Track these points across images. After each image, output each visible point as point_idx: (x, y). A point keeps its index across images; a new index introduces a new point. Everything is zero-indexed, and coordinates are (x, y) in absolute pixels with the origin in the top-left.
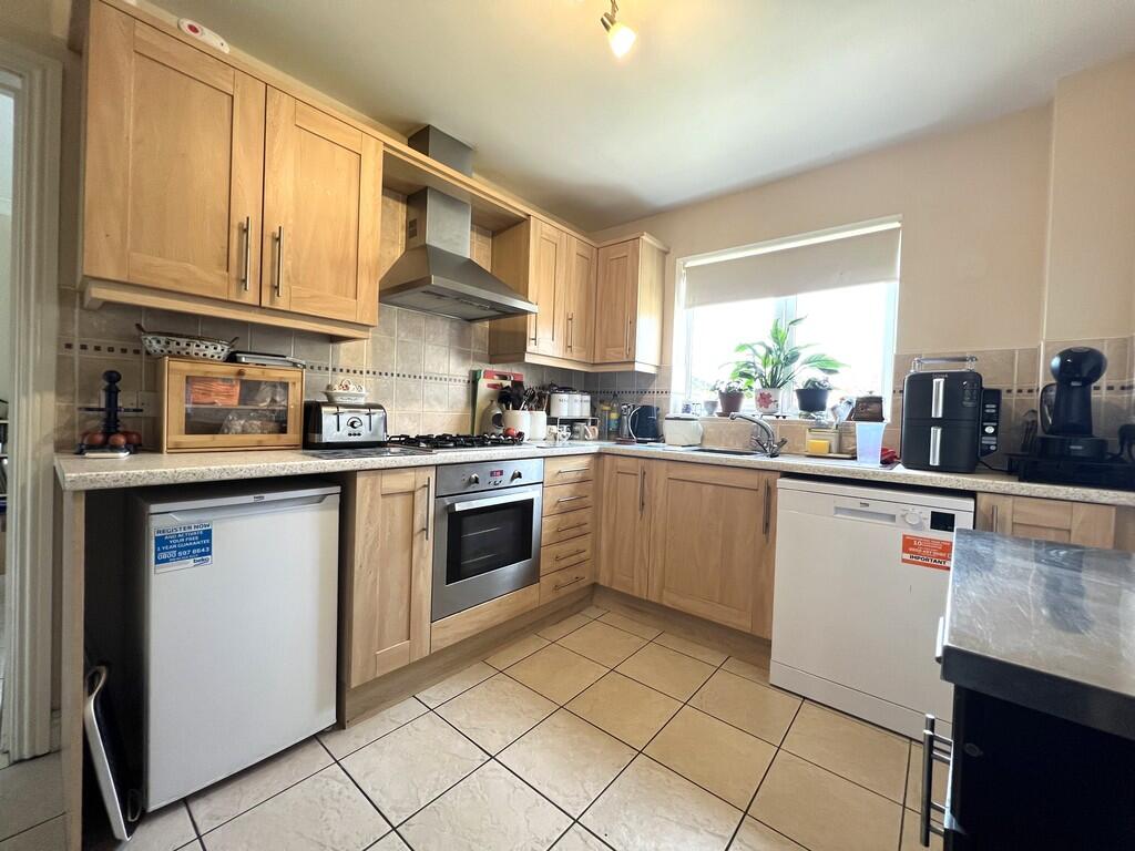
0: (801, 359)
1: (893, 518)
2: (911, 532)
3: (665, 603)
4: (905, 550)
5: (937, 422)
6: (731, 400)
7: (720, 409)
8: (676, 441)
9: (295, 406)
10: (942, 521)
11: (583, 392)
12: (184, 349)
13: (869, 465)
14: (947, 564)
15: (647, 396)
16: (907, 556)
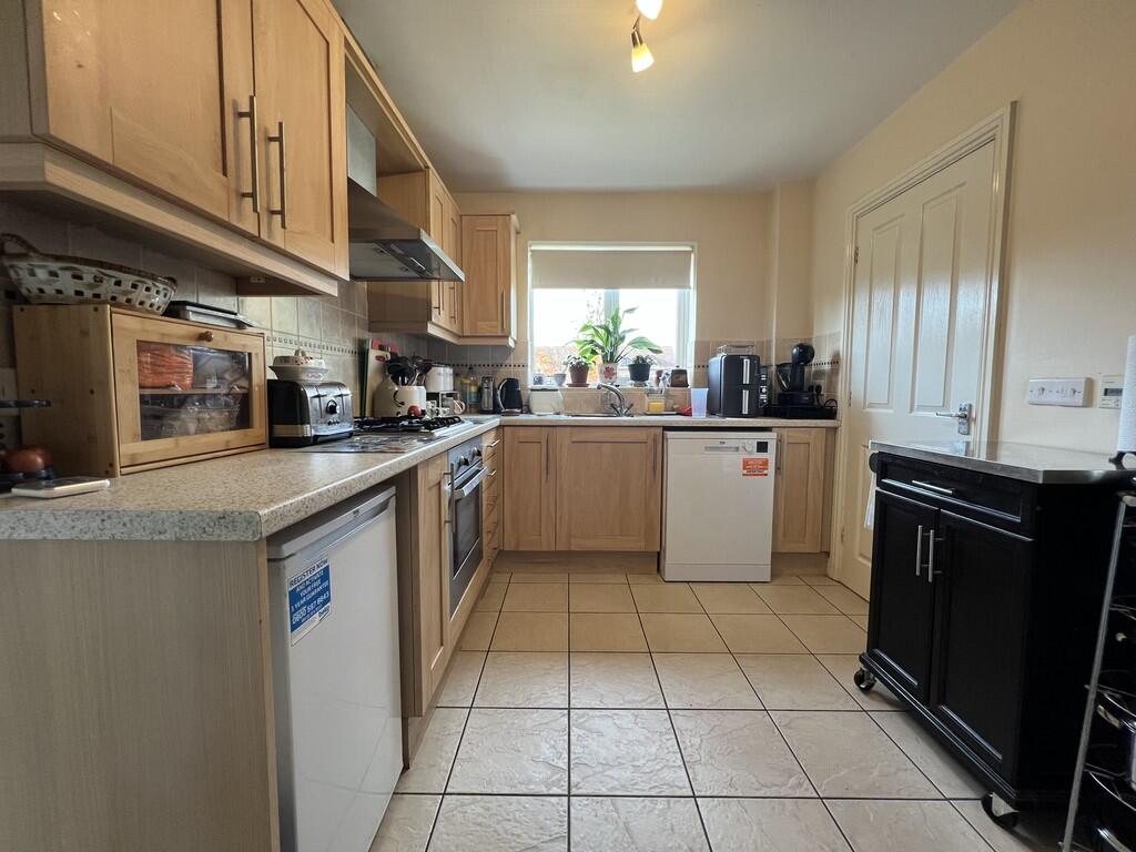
0: (627, 341)
1: (737, 449)
2: (747, 457)
3: (573, 548)
4: (744, 468)
5: (746, 387)
6: (580, 372)
7: (569, 380)
8: (544, 410)
9: (259, 386)
10: (762, 447)
11: (446, 365)
12: (125, 293)
13: (700, 417)
14: (765, 472)
15: (503, 369)
16: (745, 472)
